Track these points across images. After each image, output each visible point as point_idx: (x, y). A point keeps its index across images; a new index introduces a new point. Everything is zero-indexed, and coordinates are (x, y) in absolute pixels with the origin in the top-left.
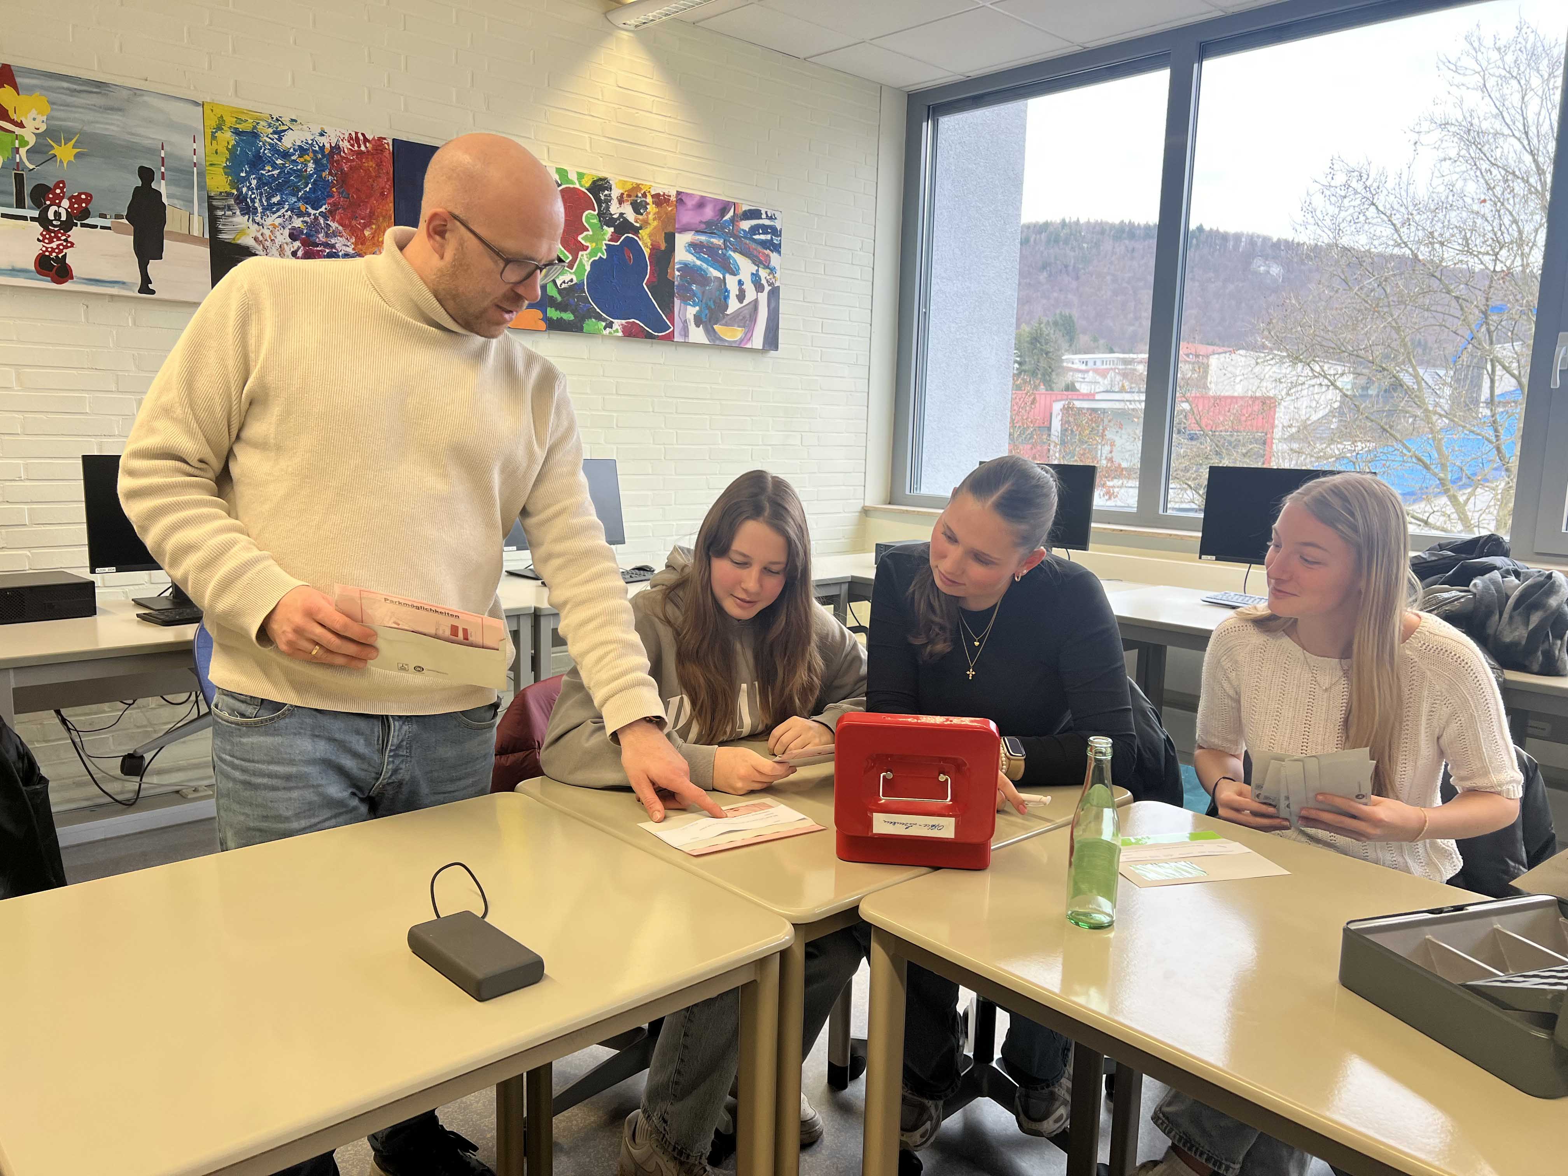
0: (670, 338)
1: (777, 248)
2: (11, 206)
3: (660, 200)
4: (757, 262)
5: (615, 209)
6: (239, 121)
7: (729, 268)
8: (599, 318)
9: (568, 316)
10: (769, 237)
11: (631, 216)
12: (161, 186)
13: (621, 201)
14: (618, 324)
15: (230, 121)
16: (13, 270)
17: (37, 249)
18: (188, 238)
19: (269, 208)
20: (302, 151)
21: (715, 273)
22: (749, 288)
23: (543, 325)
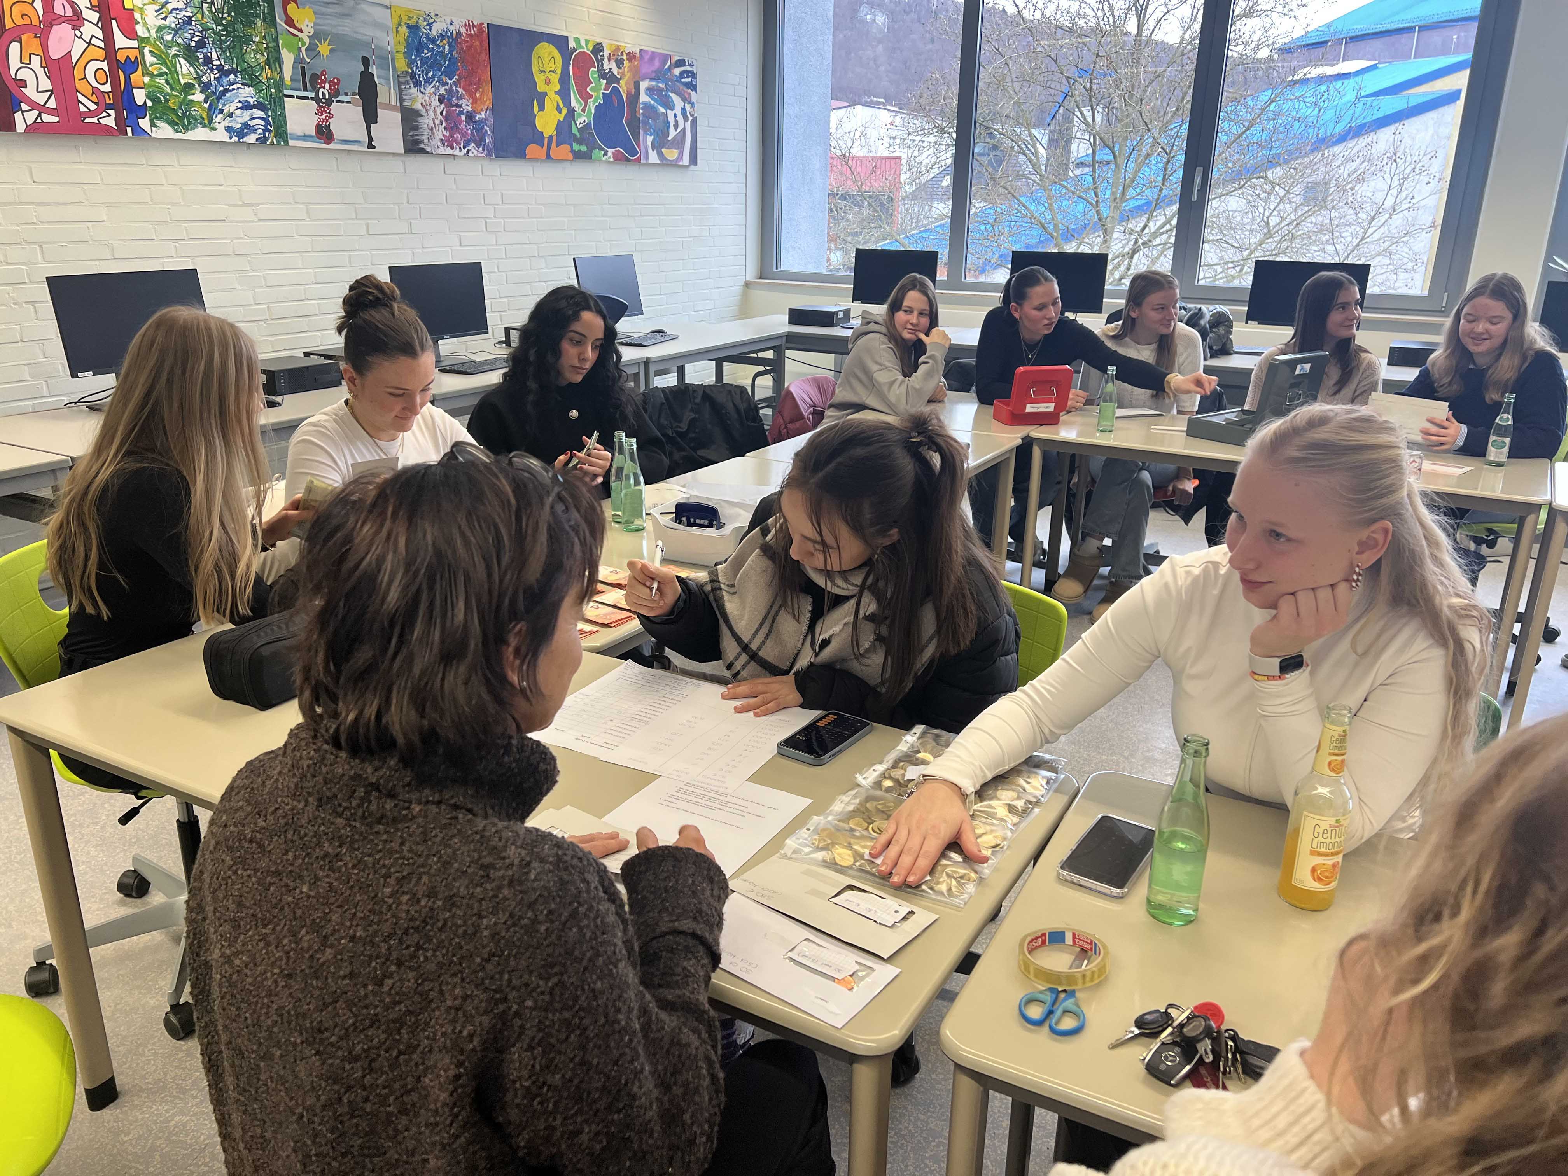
0: (638, 160)
1: (694, 87)
2: (299, 90)
3: (631, 56)
4: (684, 99)
5: (606, 66)
6: (410, 18)
7: (670, 106)
8: (601, 149)
9: (584, 148)
10: (689, 80)
11: (615, 71)
12: (373, 70)
13: (609, 60)
14: (611, 151)
15: (405, 19)
16: (305, 136)
17: (315, 119)
18: (388, 107)
19: (428, 81)
20: (442, 37)
21: (662, 110)
22: (680, 118)
23: (571, 156)
